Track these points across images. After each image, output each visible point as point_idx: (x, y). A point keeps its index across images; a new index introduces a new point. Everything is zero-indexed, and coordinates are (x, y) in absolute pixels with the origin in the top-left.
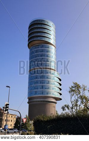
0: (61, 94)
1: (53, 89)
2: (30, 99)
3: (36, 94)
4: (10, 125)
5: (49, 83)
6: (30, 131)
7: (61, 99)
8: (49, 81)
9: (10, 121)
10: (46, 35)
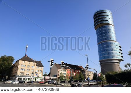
0: (122, 57)
1: (116, 54)
2: (100, 62)
3: (104, 58)
4: (90, 78)
5: (113, 50)
6: (104, 81)
7: (123, 60)
8: (112, 49)
9: (90, 75)
10: (106, 19)
